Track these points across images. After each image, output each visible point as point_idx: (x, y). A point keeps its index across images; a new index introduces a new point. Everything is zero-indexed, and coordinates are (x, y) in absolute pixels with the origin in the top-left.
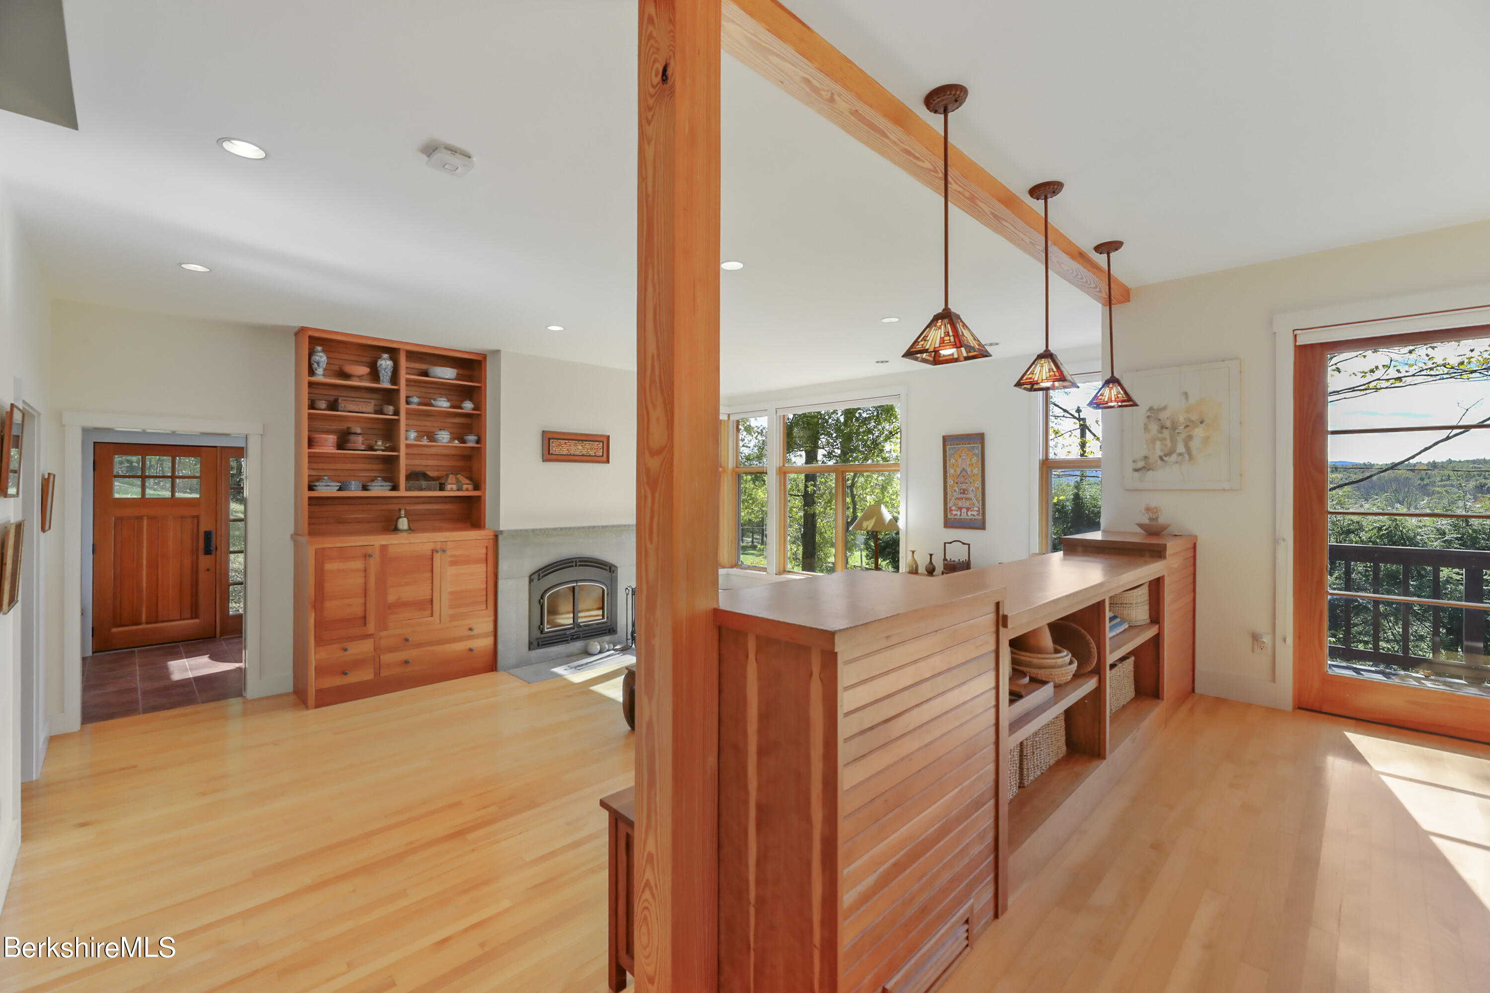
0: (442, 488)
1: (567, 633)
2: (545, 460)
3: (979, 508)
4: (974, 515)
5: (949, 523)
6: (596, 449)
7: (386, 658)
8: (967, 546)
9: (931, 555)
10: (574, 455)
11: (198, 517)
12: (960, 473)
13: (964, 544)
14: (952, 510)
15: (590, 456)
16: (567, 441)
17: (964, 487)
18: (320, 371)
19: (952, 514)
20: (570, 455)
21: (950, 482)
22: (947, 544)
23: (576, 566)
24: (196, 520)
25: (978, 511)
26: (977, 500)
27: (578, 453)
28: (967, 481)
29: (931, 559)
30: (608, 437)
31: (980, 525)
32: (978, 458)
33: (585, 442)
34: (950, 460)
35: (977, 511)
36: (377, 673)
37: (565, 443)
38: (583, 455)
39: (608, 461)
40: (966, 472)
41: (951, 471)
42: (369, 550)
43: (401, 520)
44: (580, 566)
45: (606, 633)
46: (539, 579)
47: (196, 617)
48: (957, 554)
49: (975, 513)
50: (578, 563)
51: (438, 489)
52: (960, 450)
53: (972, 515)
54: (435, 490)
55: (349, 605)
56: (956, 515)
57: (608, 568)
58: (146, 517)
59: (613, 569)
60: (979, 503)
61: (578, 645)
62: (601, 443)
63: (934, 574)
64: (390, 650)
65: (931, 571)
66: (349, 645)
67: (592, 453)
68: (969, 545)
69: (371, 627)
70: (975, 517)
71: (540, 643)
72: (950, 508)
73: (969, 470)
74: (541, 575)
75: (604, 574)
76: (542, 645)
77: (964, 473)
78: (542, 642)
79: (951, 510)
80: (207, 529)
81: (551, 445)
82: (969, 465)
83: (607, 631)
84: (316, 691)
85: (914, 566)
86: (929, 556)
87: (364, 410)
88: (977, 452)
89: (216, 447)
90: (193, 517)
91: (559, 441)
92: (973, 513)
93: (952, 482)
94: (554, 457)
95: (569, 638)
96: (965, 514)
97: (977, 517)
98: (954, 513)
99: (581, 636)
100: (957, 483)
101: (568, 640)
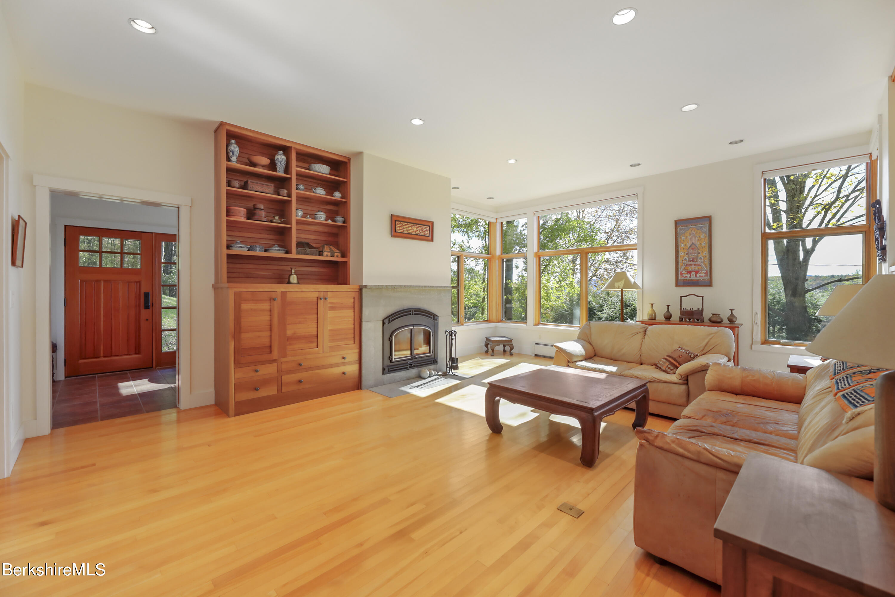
0: (320, 254)
1: (408, 362)
2: (392, 236)
3: (707, 271)
4: (702, 276)
5: (678, 284)
6: (424, 231)
7: (286, 378)
8: (701, 298)
9: (668, 306)
10: (411, 234)
11: (139, 282)
12: (690, 247)
13: (698, 296)
14: (683, 274)
15: (421, 235)
16: (406, 223)
17: (693, 257)
18: (234, 159)
19: (683, 276)
20: (409, 234)
21: (681, 253)
22: (682, 297)
23: (413, 314)
24: (138, 284)
25: (706, 273)
26: (705, 265)
27: (413, 233)
28: (696, 251)
29: (668, 309)
30: (432, 223)
31: (709, 284)
32: (706, 234)
33: (418, 225)
34: (681, 238)
35: (705, 273)
36: (279, 390)
37: (406, 225)
38: (417, 235)
39: (432, 240)
40: (695, 245)
41: (681, 246)
42: (273, 296)
43: (292, 277)
44: (415, 314)
45: (431, 363)
46: (389, 323)
47: (139, 354)
48: (691, 304)
49: (703, 275)
50: (414, 312)
51: (318, 254)
52: (690, 229)
53: (700, 276)
54: (316, 255)
55: (259, 337)
56: (687, 277)
57: (432, 317)
58: (102, 281)
59: (436, 317)
60: (706, 267)
61: (413, 372)
62: (428, 227)
63: (670, 319)
64: (289, 372)
65: (668, 317)
66: (258, 368)
67: (422, 234)
68: (703, 297)
69: (275, 354)
70: (703, 278)
71: (390, 370)
72: (681, 272)
73: (698, 244)
74: (390, 320)
75: (431, 321)
76: (391, 371)
77: (693, 246)
78: (391, 369)
79: (682, 274)
80: (147, 291)
81: (396, 225)
82: (698, 239)
83: (432, 362)
84: (235, 402)
85: (654, 315)
86: (667, 307)
87: (267, 191)
88: (705, 230)
89: (152, 233)
90: (136, 282)
91: (402, 223)
92: (701, 275)
93: (683, 253)
94: (398, 234)
95: (408, 366)
96: (694, 276)
97: (705, 278)
98: (684, 275)
99: (416, 365)
100: (687, 254)
101: (407, 368)
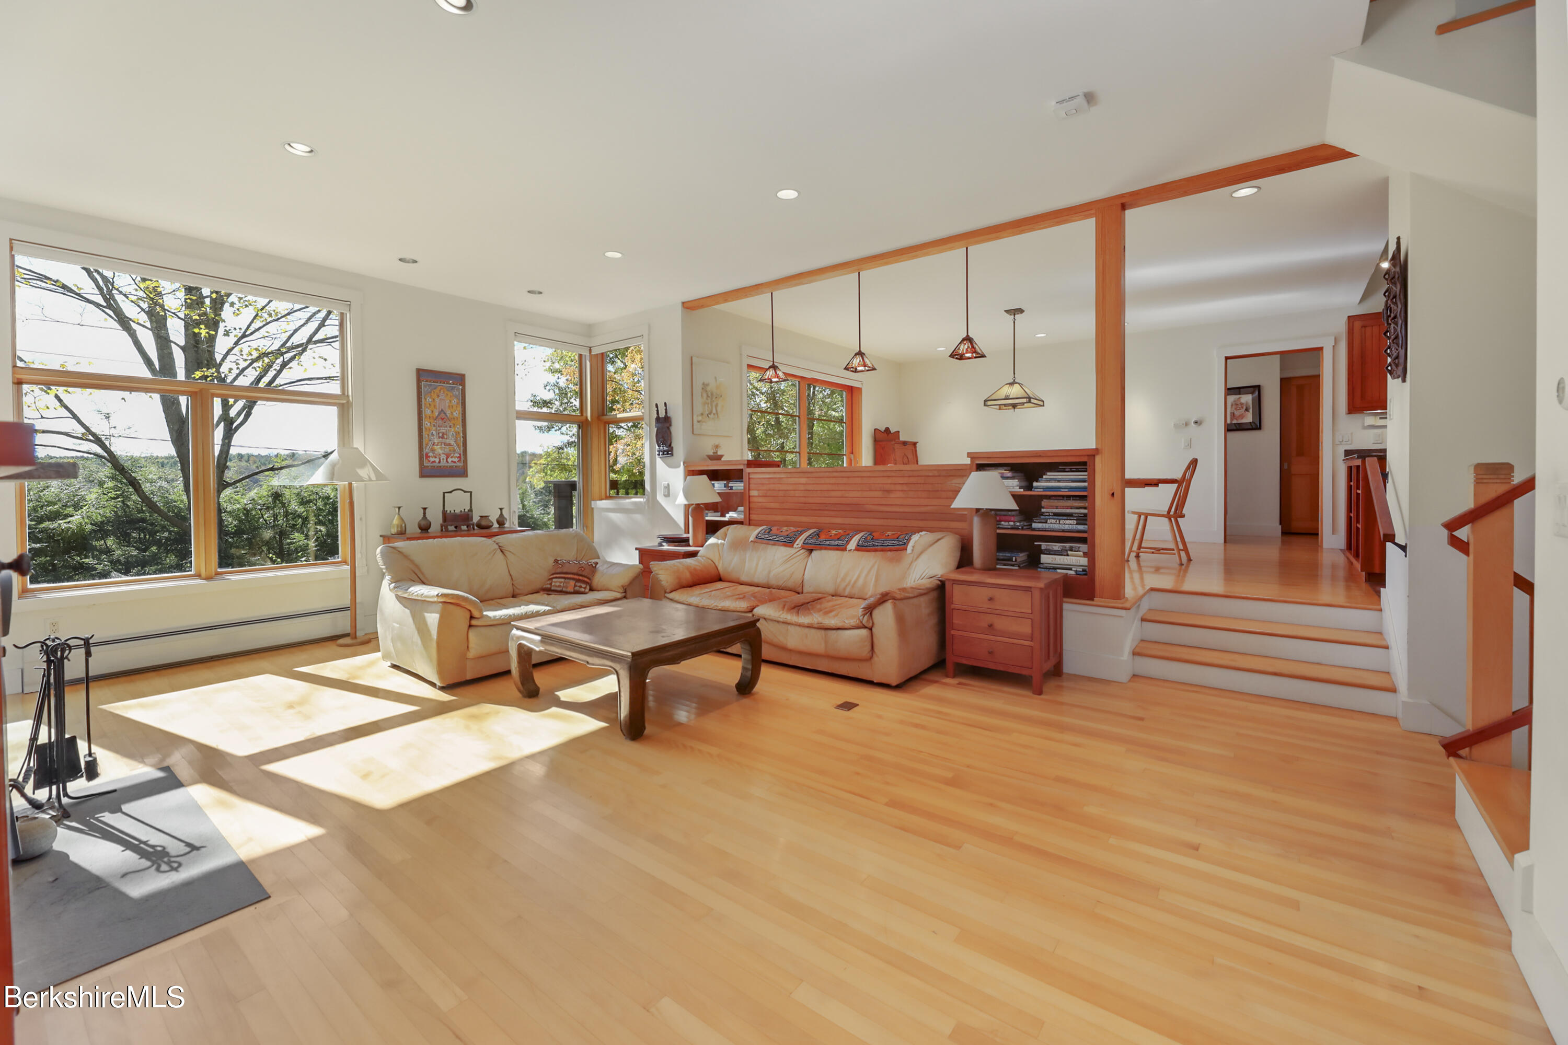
3: (460, 455)
4: (455, 462)
5: (427, 472)
8: (469, 494)
9: (425, 509)
12: (439, 415)
13: (465, 492)
14: (429, 457)
17: (444, 431)
19: (429, 461)
21: (426, 424)
22: (446, 494)
25: (460, 457)
26: (458, 445)
28: (446, 424)
29: (425, 513)
31: (462, 472)
32: (459, 400)
34: (425, 399)
35: (458, 457)
40: (445, 414)
41: (427, 412)
48: (457, 504)
49: (456, 460)
52: (439, 388)
53: (452, 461)
56: (434, 462)
60: (459, 448)
63: (429, 531)
65: (425, 528)
68: (471, 493)
70: (456, 464)
72: (427, 454)
73: (448, 413)
77: (443, 415)
79: (427, 457)
82: (449, 406)
85: (403, 525)
86: (422, 510)
88: (457, 393)
92: (453, 459)
93: (429, 424)
96: (445, 461)
97: (458, 464)
98: (432, 459)
100: (434, 426)
